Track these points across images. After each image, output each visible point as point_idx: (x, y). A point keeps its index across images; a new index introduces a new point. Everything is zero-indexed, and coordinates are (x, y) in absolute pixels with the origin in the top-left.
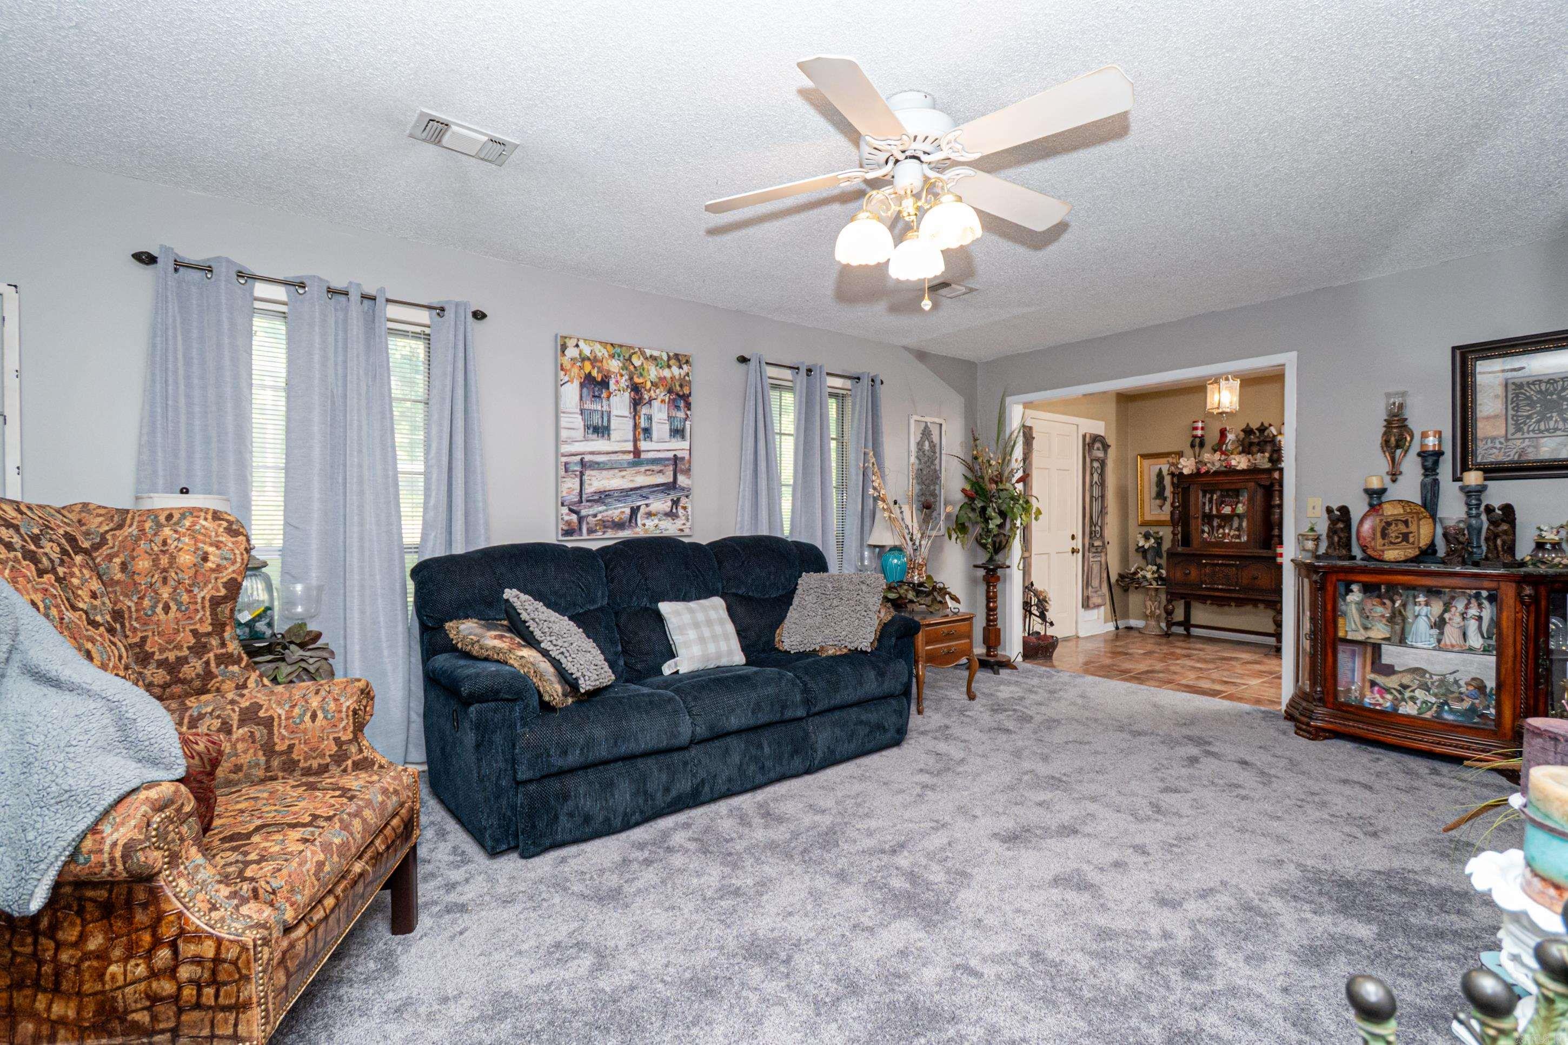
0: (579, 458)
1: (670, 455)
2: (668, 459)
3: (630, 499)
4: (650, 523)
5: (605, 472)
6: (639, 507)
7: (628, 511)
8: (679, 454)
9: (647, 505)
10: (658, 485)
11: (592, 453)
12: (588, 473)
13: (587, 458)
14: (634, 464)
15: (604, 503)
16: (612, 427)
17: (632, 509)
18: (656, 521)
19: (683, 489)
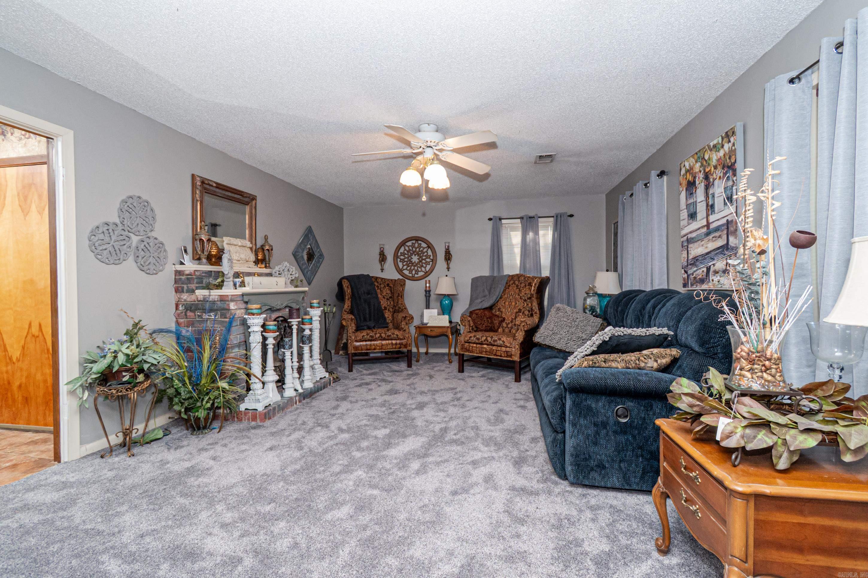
0: (685, 238)
1: (724, 221)
2: (723, 225)
3: (706, 261)
4: (716, 278)
5: (695, 244)
6: (710, 266)
7: (705, 269)
8: (730, 218)
9: (714, 265)
10: (718, 248)
11: (691, 232)
12: (690, 246)
13: (690, 236)
14: (708, 234)
15: (696, 266)
16: (698, 212)
17: (707, 267)
18: (719, 278)
19: (732, 249)
